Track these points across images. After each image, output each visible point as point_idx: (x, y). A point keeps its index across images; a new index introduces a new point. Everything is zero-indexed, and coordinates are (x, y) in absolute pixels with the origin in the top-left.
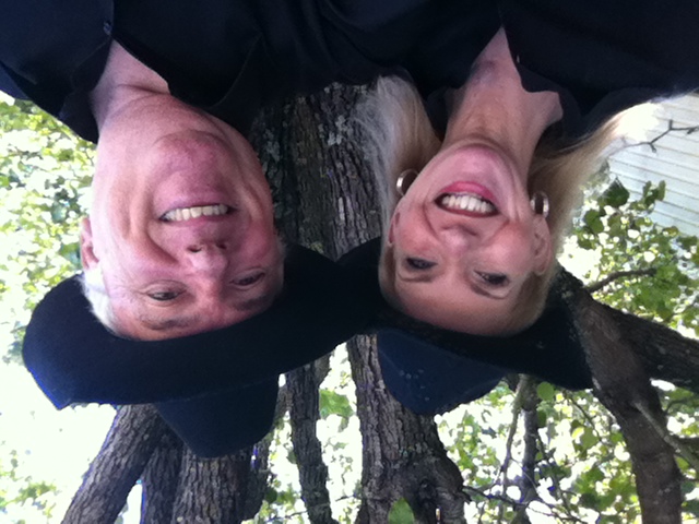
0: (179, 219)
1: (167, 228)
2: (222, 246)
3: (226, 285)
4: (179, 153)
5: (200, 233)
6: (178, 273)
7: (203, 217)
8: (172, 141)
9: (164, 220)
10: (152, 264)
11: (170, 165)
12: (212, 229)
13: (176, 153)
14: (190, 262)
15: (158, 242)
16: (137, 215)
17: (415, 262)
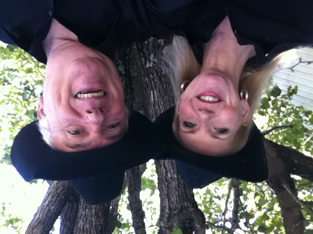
0: (82, 97)
1: (77, 101)
2: (102, 111)
3: (103, 128)
4: (84, 66)
5: (92, 104)
6: (82, 122)
7: (93, 97)
8: (80, 61)
9: (76, 97)
10: (71, 117)
11: (79, 72)
12: (97, 102)
13: (82, 66)
14: (87, 117)
15: (74, 107)
16: (64, 95)
17: (187, 124)
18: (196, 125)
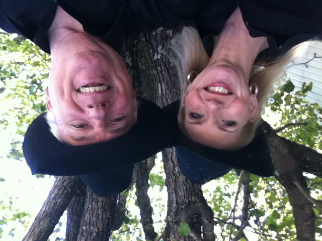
0: (84, 91)
1: (79, 95)
2: (104, 105)
3: (106, 122)
4: (84, 61)
5: (94, 98)
6: (84, 117)
7: (95, 92)
8: (80, 55)
9: (78, 91)
10: (73, 111)
11: (79, 67)
12: (100, 97)
13: (82, 61)
14: (89, 113)
15: (76, 102)
16: (66, 89)
17: (194, 115)
18: (203, 116)
